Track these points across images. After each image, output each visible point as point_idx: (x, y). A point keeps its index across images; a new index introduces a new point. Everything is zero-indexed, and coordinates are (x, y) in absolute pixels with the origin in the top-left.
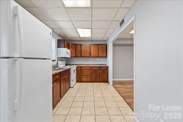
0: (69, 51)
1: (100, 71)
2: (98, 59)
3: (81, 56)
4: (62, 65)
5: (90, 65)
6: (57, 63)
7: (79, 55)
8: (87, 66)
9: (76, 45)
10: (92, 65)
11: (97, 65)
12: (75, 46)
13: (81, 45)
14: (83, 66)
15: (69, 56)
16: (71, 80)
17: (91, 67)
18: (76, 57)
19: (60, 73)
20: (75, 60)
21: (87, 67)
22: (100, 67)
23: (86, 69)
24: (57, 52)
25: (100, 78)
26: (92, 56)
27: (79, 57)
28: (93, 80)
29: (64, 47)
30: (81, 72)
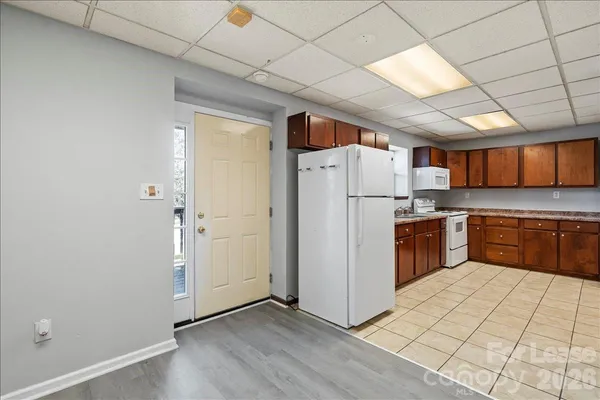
0: (445, 173)
1: (558, 235)
2: (556, 194)
3: (485, 186)
4: (425, 210)
5: (522, 212)
6: (413, 204)
7: (478, 181)
8: (506, 215)
9: (468, 153)
10: (532, 212)
11: (551, 213)
12: (463, 158)
13: (485, 152)
14: (491, 214)
15: (446, 186)
16: (448, 249)
17: (519, 219)
18: (468, 187)
19: (414, 224)
20: (467, 195)
21: (504, 217)
22: (559, 221)
23: (501, 226)
24: (413, 178)
25: (561, 259)
26: (526, 185)
27: (480, 187)
28: (528, 261)
29: (430, 165)
30: (485, 232)
